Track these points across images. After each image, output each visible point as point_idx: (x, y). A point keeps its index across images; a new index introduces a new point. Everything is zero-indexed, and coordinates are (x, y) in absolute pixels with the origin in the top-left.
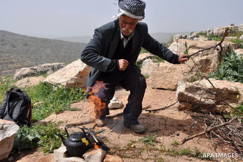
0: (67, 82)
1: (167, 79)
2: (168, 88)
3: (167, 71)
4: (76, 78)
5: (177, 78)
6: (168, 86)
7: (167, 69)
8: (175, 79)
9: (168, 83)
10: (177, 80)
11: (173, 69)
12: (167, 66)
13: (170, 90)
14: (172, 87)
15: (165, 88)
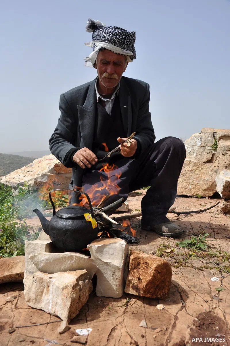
0: (35, 179)
1: (191, 181)
2: (193, 195)
3: (190, 169)
4: (50, 174)
5: (206, 179)
6: (193, 191)
7: (191, 166)
8: (203, 181)
9: (193, 186)
10: (207, 181)
11: (200, 166)
12: (190, 161)
13: (196, 197)
14: (198, 193)
15: (188, 195)
